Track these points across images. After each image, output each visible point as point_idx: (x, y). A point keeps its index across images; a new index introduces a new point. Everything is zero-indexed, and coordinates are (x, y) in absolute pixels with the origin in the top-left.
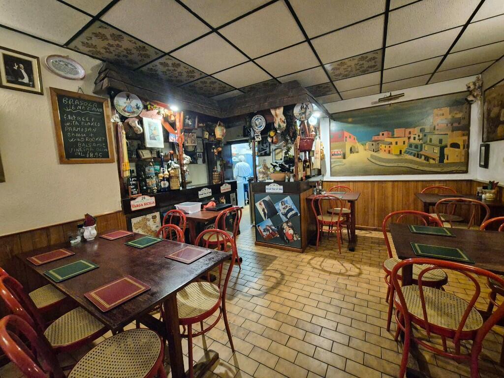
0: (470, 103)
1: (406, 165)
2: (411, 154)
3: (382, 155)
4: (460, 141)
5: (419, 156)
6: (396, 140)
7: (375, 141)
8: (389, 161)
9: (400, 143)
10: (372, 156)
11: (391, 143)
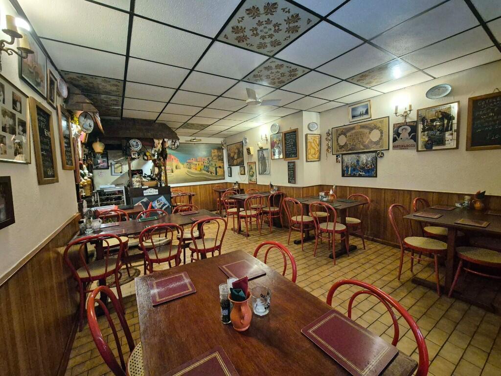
0: (223, 149)
1: (204, 176)
2: (205, 170)
3: (193, 171)
4: (221, 165)
5: (208, 172)
6: (198, 163)
7: (189, 163)
8: (196, 174)
9: (200, 164)
10: (188, 171)
11: (196, 164)
